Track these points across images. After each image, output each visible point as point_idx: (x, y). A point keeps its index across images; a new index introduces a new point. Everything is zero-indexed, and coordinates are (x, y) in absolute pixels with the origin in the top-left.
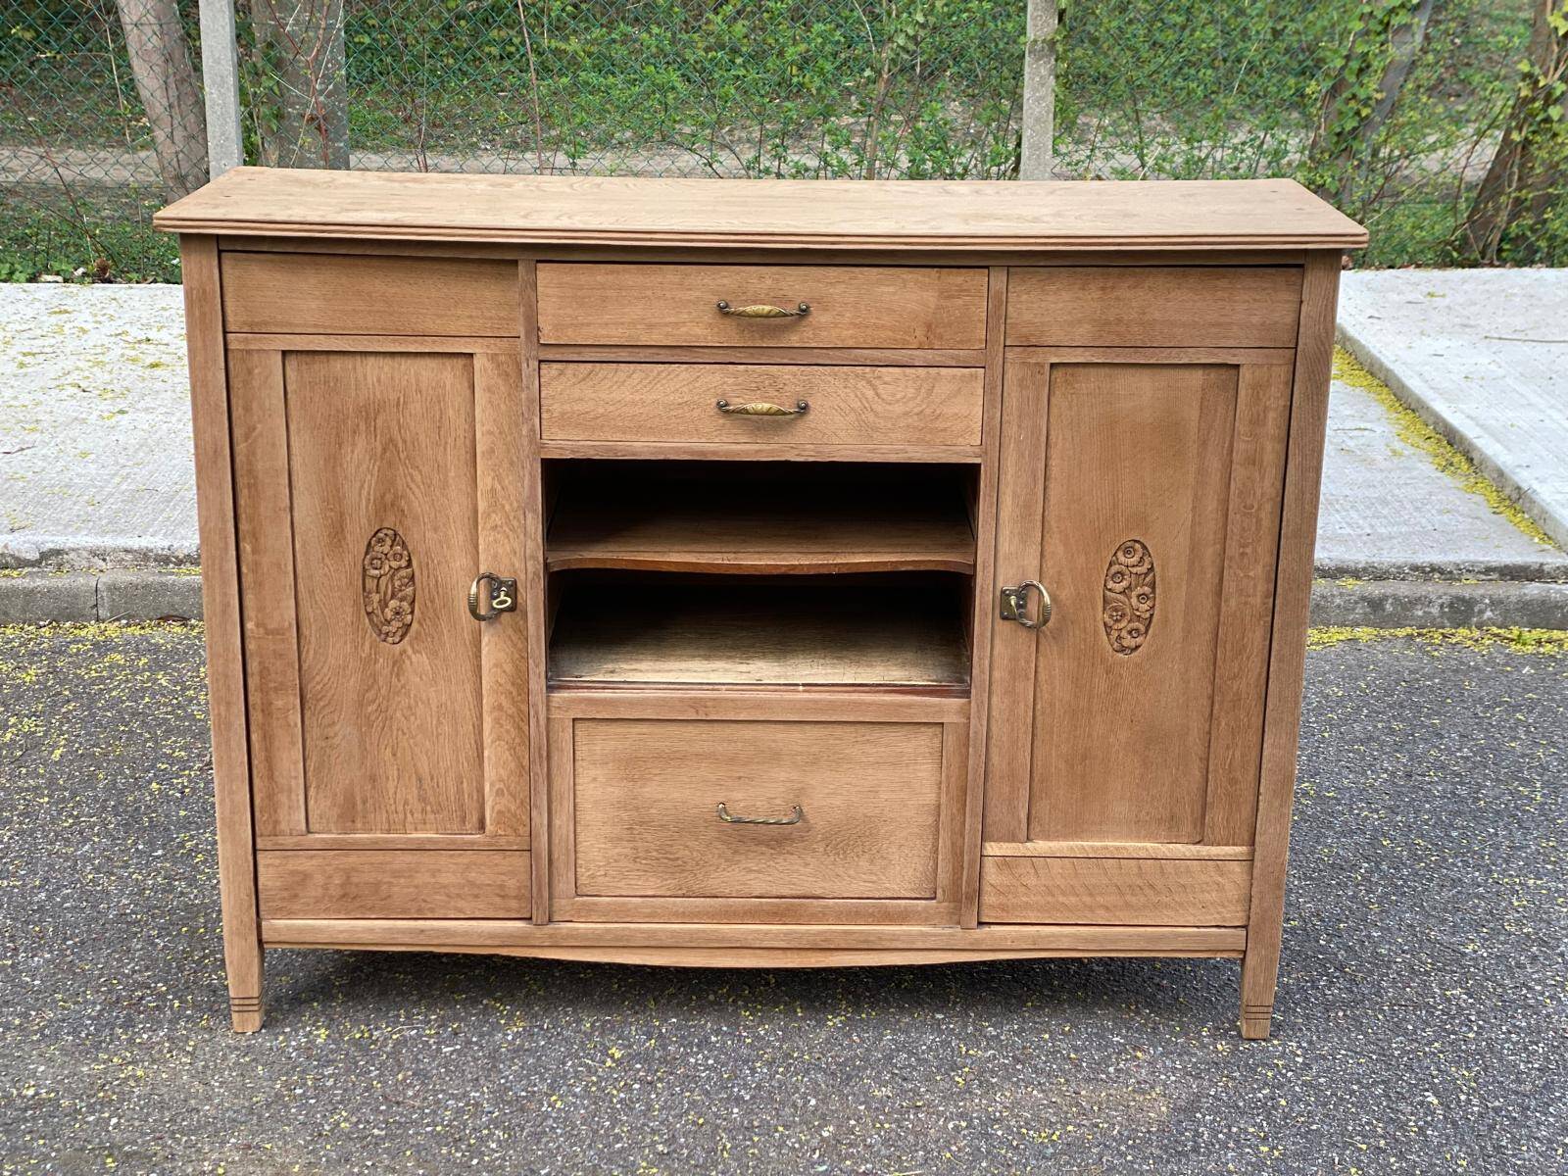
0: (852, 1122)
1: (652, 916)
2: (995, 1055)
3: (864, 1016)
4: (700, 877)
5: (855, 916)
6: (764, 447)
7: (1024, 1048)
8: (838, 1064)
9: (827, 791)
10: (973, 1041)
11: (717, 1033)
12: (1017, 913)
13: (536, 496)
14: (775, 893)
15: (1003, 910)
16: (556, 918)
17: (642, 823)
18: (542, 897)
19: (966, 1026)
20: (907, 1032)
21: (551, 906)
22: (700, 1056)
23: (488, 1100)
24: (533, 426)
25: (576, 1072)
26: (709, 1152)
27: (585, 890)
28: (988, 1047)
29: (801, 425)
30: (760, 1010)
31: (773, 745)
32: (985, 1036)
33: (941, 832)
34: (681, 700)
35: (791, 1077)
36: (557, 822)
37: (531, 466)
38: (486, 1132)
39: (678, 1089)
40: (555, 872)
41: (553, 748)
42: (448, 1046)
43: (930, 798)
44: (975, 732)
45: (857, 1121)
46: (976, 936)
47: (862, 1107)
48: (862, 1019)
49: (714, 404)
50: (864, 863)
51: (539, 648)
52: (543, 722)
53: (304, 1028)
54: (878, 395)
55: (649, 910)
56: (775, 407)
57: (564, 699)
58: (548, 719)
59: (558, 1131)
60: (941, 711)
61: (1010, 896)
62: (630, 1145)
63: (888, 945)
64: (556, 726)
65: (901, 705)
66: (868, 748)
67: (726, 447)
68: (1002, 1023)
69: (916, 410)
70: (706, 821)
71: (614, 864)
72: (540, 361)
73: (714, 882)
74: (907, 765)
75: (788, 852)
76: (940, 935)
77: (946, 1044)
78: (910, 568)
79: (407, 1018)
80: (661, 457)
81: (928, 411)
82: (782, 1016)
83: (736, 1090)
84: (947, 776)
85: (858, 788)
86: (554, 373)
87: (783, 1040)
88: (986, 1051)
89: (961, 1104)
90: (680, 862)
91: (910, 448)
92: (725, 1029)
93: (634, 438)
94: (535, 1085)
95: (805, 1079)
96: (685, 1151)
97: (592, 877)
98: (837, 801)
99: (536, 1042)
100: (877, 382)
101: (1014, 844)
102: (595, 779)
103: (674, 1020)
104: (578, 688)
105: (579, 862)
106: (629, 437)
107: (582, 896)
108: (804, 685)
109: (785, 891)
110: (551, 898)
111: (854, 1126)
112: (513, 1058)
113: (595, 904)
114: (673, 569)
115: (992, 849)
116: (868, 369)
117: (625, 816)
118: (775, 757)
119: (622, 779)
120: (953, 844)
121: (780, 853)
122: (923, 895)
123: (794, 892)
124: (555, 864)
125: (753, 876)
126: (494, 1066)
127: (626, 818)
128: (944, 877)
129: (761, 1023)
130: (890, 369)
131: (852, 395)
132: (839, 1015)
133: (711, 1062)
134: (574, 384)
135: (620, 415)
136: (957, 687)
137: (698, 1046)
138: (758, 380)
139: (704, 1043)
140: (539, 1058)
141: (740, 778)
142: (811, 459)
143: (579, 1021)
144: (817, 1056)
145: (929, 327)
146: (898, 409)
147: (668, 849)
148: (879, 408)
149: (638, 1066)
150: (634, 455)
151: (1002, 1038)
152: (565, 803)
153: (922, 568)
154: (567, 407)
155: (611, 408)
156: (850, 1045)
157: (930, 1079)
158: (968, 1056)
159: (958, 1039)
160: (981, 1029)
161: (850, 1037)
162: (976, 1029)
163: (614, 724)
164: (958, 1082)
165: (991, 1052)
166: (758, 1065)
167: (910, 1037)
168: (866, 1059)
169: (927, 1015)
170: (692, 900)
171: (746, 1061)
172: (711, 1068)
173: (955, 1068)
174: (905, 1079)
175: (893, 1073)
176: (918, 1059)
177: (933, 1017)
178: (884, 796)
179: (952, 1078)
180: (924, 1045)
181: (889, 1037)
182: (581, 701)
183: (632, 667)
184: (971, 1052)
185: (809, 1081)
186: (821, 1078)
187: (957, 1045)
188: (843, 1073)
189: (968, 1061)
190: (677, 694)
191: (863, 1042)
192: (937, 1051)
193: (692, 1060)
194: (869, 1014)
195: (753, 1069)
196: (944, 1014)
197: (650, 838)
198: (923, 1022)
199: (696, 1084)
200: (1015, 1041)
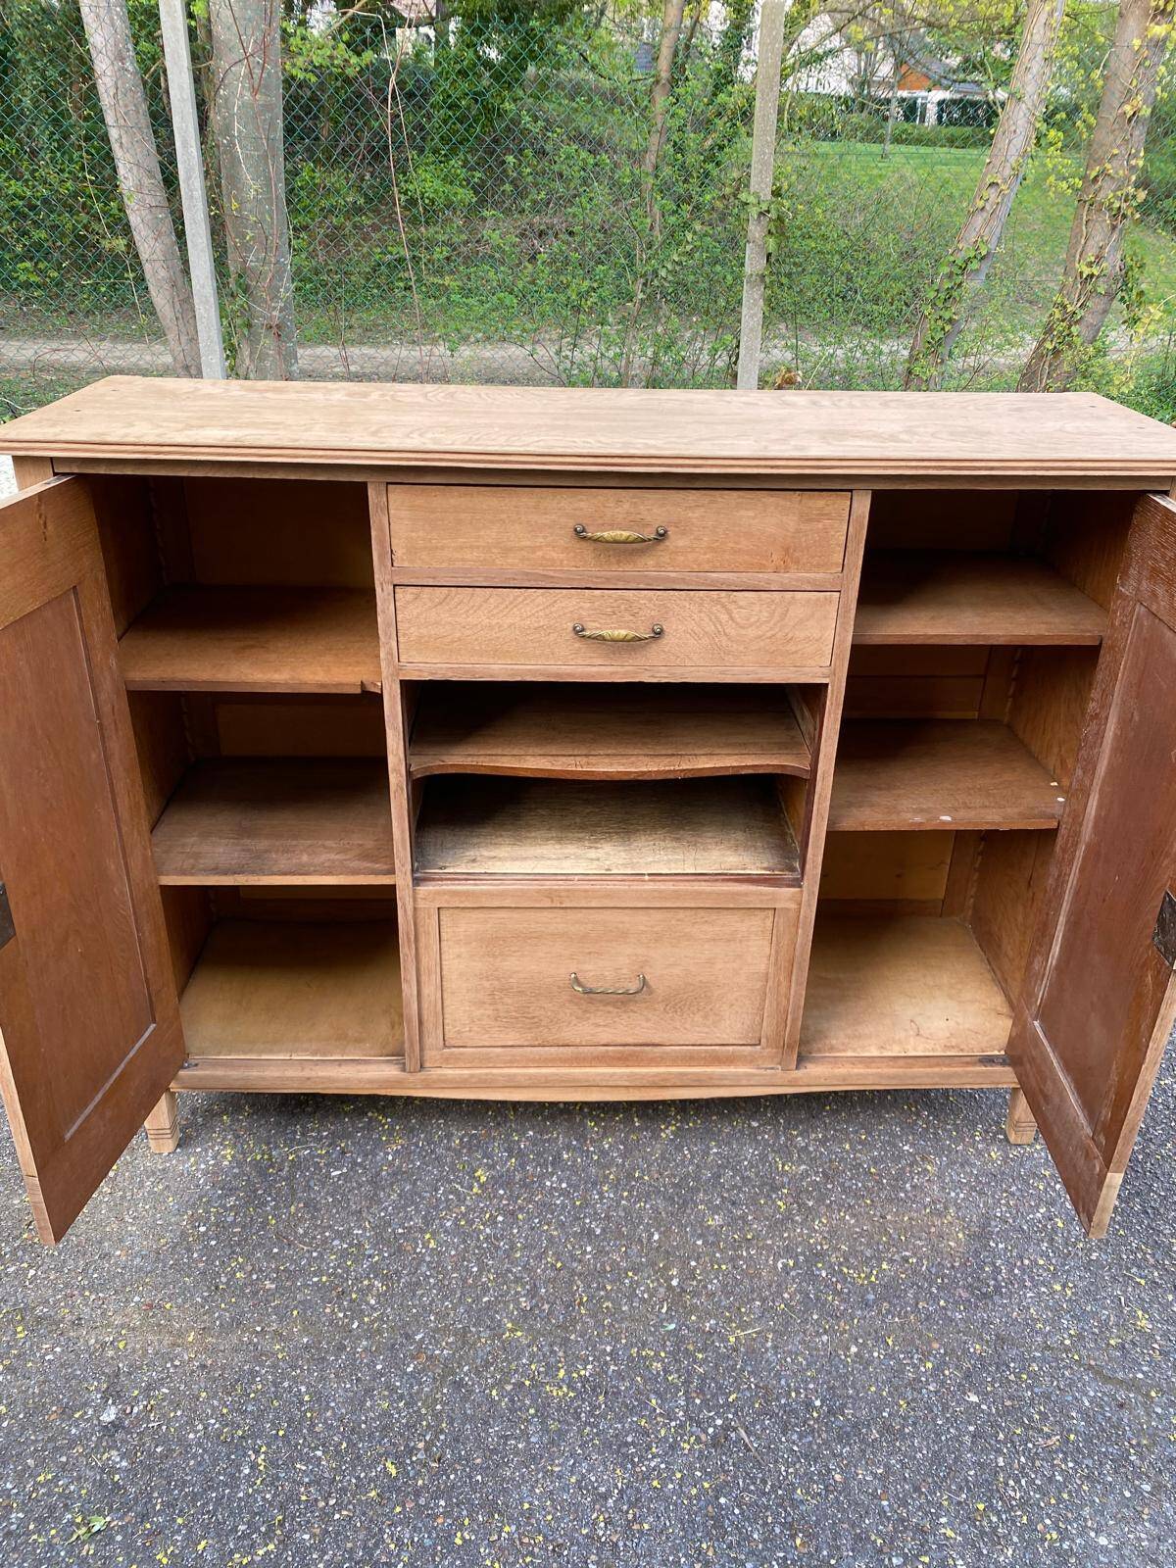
0: (693, 1263)
1: (511, 1062)
2: (807, 1171)
4: (554, 1031)
5: (690, 1059)
6: (619, 669)
7: (831, 1161)
8: (675, 1186)
9: (668, 963)
10: (785, 1153)
11: (568, 1147)
13: (397, 715)
14: (619, 1041)
16: (427, 1065)
17: (501, 990)
18: (413, 1048)
19: (777, 1137)
20: (728, 1144)
21: (422, 1056)
22: (554, 1178)
23: (369, 1238)
24: (391, 649)
25: (447, 1200)
26: (567, 1307)
27: (453, 1043)
28: (801, 1161)
29: (654, 647)
30: (603, 1119)
31: (621, 926)
32: (795, 1147)
33: (768, 995)
34: (539, 891)
35: (635, 1203)
36: (425, 991)
37: (391, 687)
38: (366, 1282)
39: (537, 1221)
40: (425, 1030)
41: (421, 930)
42: (336, 1170)
43: (760, 968)
44: (806, 917)
45: (697, 1261)
46: (794, 1075)
47: (700, 1242)
48: (690, 1128)
49: (571, 629)
50: (698, 1018)
51: (405, 849)
52: (410, 913)
53: (212, 1148)
54: (732, 619)
55: (508, 1058)
56: (632, 634)
57: (430, 892)
58: (415, 909)
59: (432, 1280)
60: (774, 899)
62: (496, 1298)
63: (717, 1082)
64: (421, 915)
65: (738, 894)
66: (705, 927)
67: (580, 669)
69: (769, 634)
70: (559, 987)
71: (477, 1023)
72: (395, 586)
73: (569, 1034)
74: (741, 941)
75: (632, 1011)
76: (762, 1075)
77: (763, 1158)
78: (750, 771)
79: (303, 1134)
80: (519, 679)
81: (779, 635)
82: (622, 1126)
83: (588, 1221)
84: (777, 952)
85: (696, 961)
86: (409, 597)
87: (624, 1156)
88: (799, 1165)
89: (786, 1235)
90: (535, 1020)
91: (760, 670)
92: (574, 1143)
93: (491, 661)
94: (411, 1219)
95: (648, 1206)
96: (546, 1306)
97: (459, 1032)
98: (677, 971)
99: (412, 1162)
100: (732, 607)
102: (459, 956)
103: (531, 1133)
104: (442, 880)
105: (446, 1021)
106: (484, 660)
107: (449, 1047)
108: (649, 875)
109: (630, 1040)
110: (422, 1049)
111: (695, 1268)
112: (392, 1184)
113: (461, 1054)
114: (529, 775)
116: (723, 594)
117: (487, 984)
118: (623, 935)
119: (483, 956)
121: (625, 1012)
122: (749, 1042)
123: (636, 1041)
124: (425, 1024)
125: (601, 1029)
126: (375, 1194)
127: (488, 986)
128: (767, 1029)
129: (605, 1135)
130: (746, 594)
131: (707, 619)
132: (670, 1124)
133: (564, 1185)
134: (430, 608)
135: (476, 639)
136: (789, 875)
137: (552, 1164)
138: (615, 605)
139: (557, 1160)
140: (415, 1183)
141: (590, 953)
142: (664, 681)
143: (449, 1136)
144: (656, 1176)
145: (787, 550)
146: (751, 632)
147: (526, 1010)
148: (733, 633)
149: (501, 1192)
150: (491, 676)
151: (811, 1149)
152: (433, 976)
153: (761, 772)
154: (424, 631)
155: (469, 632)
156: (683, 1161)
157: (755, 1202)
158: (784, 1173)
159: (773, 1151)
160: (791, 1139)
161: (682, 1151)
162: (787, 1139)
163: (477, 911)
164: (780, 1207)
165: (803, 1167)
166: (605, 1188)
167: (733, 1150)
168: (697, 1179)
169: (744, 1123)
170: (547, 1049)
171: (594, 1184)
172: (564, 1193)
173: (775, 1189)
174: (734, 1203)
175: (722, 1197)
176: (742, 1178)
177: (749, 1125)
178: (719, 966)
179: (774, 1202)
180: (746, 1159)
181: (715, 1150)
182: (445, 893)
183: (492, 854)
184: (786, 1168)
185: (651, 1208)
186: (661, 1204)
187: (774, 1159)
188: (679, 1198)
189: (785, 1180)
190: (534, 886)
191: (693, 1157)
192: (757, 1167)
193: (548, 1183)
194: (695, 1122)
195: (601, 1193)
196: (758, 1121)
197: (510, 1001)
198: (741, 1132)
199: (552, 1214)
200: (822, 1153)
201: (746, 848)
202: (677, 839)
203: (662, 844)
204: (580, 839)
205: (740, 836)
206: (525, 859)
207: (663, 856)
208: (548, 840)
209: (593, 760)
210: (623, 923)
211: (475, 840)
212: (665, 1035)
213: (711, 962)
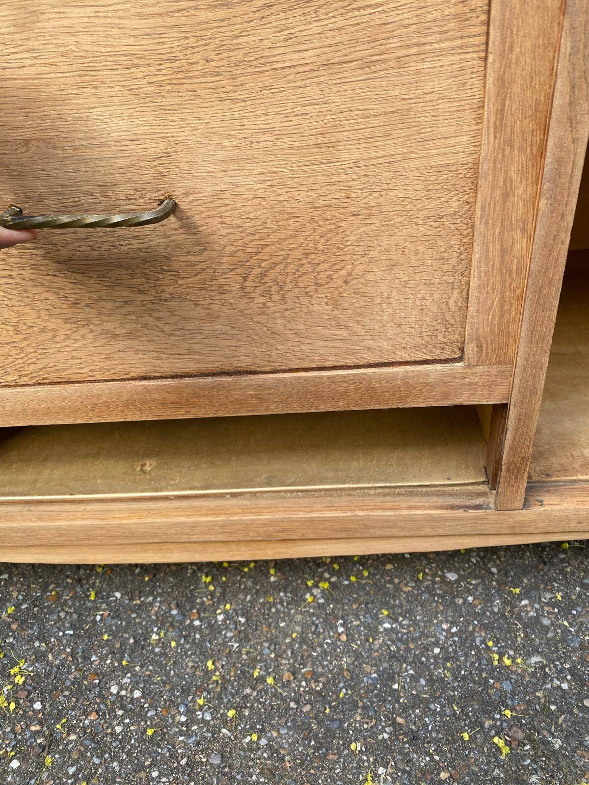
2: (543, 668)
3: (353, 579)
19: (488, 599)
28: (529, 650)
32: (519, 619)
35: (245, 733)
46: (520, 518)
68: (537, 588)
76: (461, 519)
77: (466, 639)
87: (243, 638)
88: (529, 655)
92: (174, 612)
132: (322, 579)
133: (137, 694)
151: (546, 622)
156: (334, 646)
157: (453, 737)
158: (503, 673)
159: (485, 627)
160: (510, 602)
161: (334, 627)
162: (505, 603)
164: (499, 749)
165: (535, 659)
166: (201, 702)
167: (416, 624)
168: (354, 683)
169: (435, 575)
171: (185, 691)
172: (136, 713)
173: (489, 707)
174: (414, 738)
175: (394, 724)
176: (431, 681)
177: (443, 577)
179: (488, 738)
180: (436, 644)
181: (387, 625)
184: (507, 662)
185: (269, 746)
186: (284, 735)
187: (483, 642)
188: (320, 724)
189: (507, 686)
191: (351, 638)
192: (455, 658)
193: (114, 689)
194: (359, 575)
195: (190, 712)
196: (457, 571)
198: (430, 591)
199: (100, 757)
200: (565, 631)
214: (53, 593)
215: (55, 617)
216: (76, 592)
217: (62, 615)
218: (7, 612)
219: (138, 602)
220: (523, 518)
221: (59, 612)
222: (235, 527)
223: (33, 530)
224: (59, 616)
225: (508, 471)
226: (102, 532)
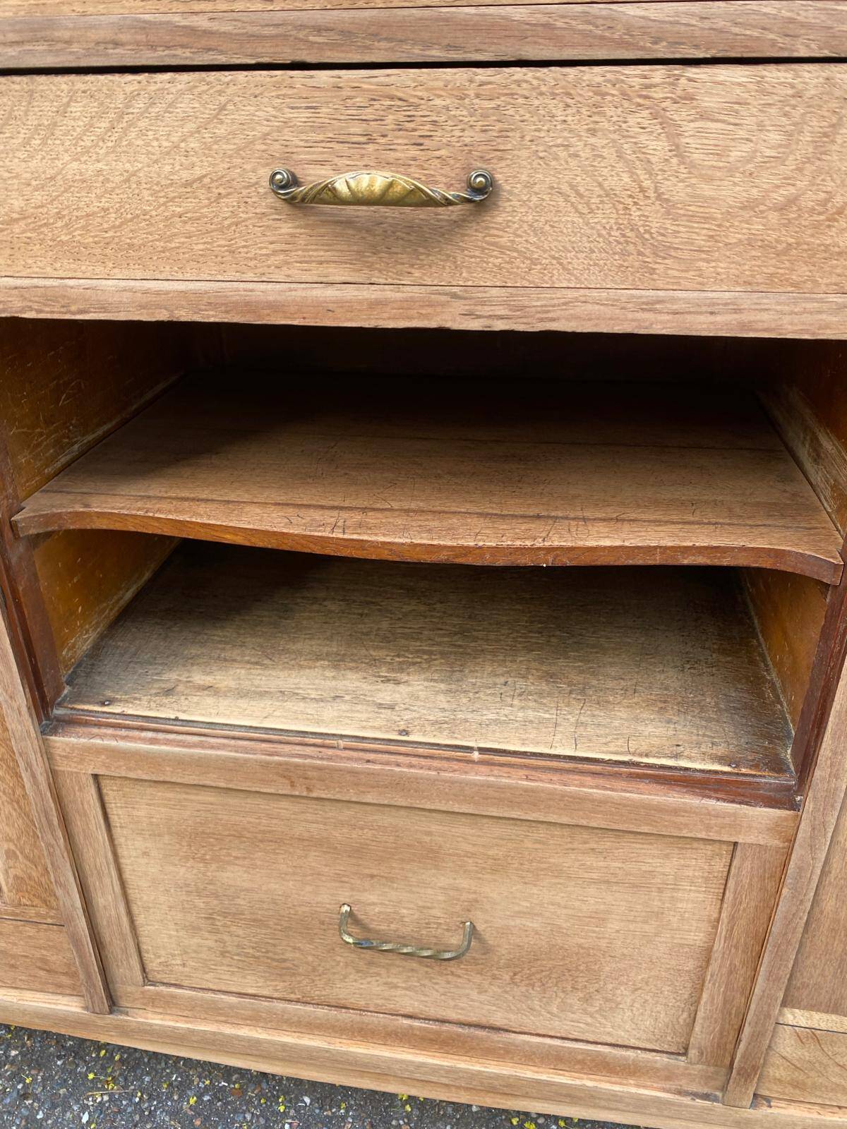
1: (255, 1019)
4: (320, 984)
5: (557, 1060)
6: (389, 293)
9: (517, 908)
12: (818, 1093)
14: (432, 1015)
15: (795, 1087)
16: (122, 1006)
17: (225, 914)
18: (94, 986)
21: (110, 994)
27: (159, 977)
29: (475, 236)
31: (427, 839)
33: (708, 985)
34: (265, 765)
36: (99, 901)
40: (109, 956)
43: (697, 937)
44: (801, 869)
49: (265, 182)
50: (573, 1000)
51: (9, 669)
52: (42, 777)
54: (678, 151)
55: (250, 1013)
56: (403, 182)
57: (73, 747)
58: (52, 772)
60: (735, 825)
61: (813, 1074)
64: (67, 783)
65: (660, 809)
66: (590, 860)
67: (300, 293)
69: (778, 197)
70: (322, 923)
71: (193, 955)
73: (343, 991)
74: (660, 890)
75: (452, 973)
76: (687, 1106)
78: (701, 560)
80: (163, 316)
81: (808, 200)
84: (732, 919)
85: (570, 912)
90: (288, 964)
91: (747, 301)
97: (165, 964)
98: (534, 924)
100: (679, 115)
101: (834, 1017)
102: (145, 854)
104: (99, 725)
105: (143, 946)
107: (154, 984)
108: (481, 750)
109: (453, 1015)
110: (109, 982)
113: (176, 996)
114: (239, 540)
115: (796, 1017)
116: (659, 73)
117: (200, 903)
118: (431, 856)
119: (187, 858)
120: (725, 1002)
121: (441, 974)
122: (666, 1047)
123: (462, 1018)
125: (399, 992)
127: (202, 905)
128: (701, 1035)
130: (723, 72)
131: (610, 153)
135: (59, 216)
136: (770, 779)
138: (369, 113)
141: (372, 876)
142: (499, 326)
146: (731, 192)
147: (270, 948)
148: (677, 190)
152: (107, 881)
153: (726, 562)
155: (38, 197)
163: (161, 787)
170: (309, 1008)
178: (613, 926)
182: (99, 751)
183: (208, 680)
190: (257, 754)
197: (240, 932)
201: (685, 707)
202: (550, 677)
203: (521, 683)
204: (374, 662)
205: (670, 678)
206: (263, 694)
207: (518, 711)
208: (319, 658)
209: (371, 518)
210: (429, 833)
211: (194, 650)
212: (512, 1016)
213: (600, 918)
214: (237, 1086)
215: (241, 1118)
216: (262, 1089)
217: (248, 1117)
218: (188, 1103)
219: (330, 1113)
220: (749, 1116)
221: (244, 1112)
222: (461, 1074)
223: (258, 1041)
224: (245, 1118)
225: (738, 1074)
226: (327, 1055)
